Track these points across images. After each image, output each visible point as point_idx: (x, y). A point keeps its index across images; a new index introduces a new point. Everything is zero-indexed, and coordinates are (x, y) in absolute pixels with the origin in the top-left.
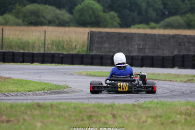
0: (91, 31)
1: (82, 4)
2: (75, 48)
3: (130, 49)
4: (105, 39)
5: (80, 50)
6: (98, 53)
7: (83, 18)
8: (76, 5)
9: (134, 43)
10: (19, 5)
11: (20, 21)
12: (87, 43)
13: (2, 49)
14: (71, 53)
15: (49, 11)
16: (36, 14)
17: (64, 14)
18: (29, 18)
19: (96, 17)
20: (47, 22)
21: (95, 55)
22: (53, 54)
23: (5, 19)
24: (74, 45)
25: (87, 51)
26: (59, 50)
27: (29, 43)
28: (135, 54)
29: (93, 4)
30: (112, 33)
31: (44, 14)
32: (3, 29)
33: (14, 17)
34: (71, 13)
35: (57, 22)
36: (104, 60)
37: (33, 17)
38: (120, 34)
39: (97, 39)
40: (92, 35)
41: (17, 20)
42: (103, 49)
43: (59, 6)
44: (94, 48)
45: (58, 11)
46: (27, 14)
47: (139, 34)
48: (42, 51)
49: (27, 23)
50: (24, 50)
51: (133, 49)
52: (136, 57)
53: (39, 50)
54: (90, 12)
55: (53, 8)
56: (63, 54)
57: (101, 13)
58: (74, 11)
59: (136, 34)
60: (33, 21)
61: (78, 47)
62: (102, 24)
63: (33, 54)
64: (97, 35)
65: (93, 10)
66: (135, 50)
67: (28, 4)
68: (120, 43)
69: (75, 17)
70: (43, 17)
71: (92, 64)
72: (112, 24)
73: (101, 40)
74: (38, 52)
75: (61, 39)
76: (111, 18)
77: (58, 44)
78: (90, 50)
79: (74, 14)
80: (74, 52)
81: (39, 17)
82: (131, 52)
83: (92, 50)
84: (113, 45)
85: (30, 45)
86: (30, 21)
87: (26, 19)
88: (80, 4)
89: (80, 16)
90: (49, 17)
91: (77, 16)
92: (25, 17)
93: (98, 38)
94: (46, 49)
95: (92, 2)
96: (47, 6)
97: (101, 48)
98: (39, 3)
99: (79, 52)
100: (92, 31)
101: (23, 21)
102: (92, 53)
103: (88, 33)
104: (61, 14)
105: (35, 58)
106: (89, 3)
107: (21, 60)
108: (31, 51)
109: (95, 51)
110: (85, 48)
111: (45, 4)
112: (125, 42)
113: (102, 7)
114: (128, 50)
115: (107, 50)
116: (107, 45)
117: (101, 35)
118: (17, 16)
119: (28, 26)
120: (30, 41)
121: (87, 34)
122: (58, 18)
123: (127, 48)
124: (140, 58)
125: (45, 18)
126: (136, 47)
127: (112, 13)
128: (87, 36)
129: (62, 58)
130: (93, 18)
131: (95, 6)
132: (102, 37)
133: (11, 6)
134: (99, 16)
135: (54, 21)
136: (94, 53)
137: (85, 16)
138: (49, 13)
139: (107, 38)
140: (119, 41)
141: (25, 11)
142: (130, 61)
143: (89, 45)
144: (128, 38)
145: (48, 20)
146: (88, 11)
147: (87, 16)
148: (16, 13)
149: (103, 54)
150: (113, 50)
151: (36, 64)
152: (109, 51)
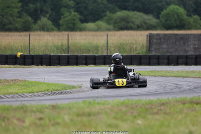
0: (149, 34)
1: (168, 9)
3: (187, 49)
4: (163, 40)
5: (140, 52)
6: (156, 54)
7: (169, 22)
8: (162, 10)
9: (190, 43)
10: (110, 12)
11: (111, 27)
12: (146, 44)
13: (68, 53)
14: (132, 54)
15: (137, 17)
18: (119, 24)
19: (181, 20)
20: (136, 27)
23: (97, 26)
24: (135, 46)
25: (147, 52)
27: (98, 47)
29: (178, 9)
30: (170, 34)
31: (133, 20)
32: (68, 35)
33: (106, 24)
34: (158, 17)
35: (145, 27)
36: (160, 60)
37: (123, 23)
38: (176, 35)
39: (155, 41)
40: (150, 37)
41: (108, 26)
42: (161, 50)
43: (146, 11)
44: (153, 49)
45: (146, 17)
46: (118, 20)
47: (194, 34)
48: (105, 54)
49: (117, 29)
51: (189, 49)
52: (190, 56)
53: (103, 52)
54: (175, 16)
55: (141, 14)
57: (185, 17)
58: (160, 16)
59: (191, 34)
60: (123, 27)
61: (137, 49)
63: (95, 56)
64: (156, 37)
65: (178, 15)
66: (191, 50)
68: (177, 43)
69: (161, 22)
70: (132, 22)
71: (149, 64)
73: (159, 41)
76: (194, 22)
78: (149, 50)
79: (161, 18)
80: (135, 53)
81: (128, 22)
82: (187, 52)
83: (151, 51)
84: (171, 46)
85: (99, 49)
86: (120, 27)
87: (116, 25)
88: (166, 10)
89: (166, 20)
90: (137, 22)
91: (163, 20)
92: (115, 23)
93: (157, 39)
94: (109, 51)
95: (177, 7)
96: (136, 12)
97: (159, 49)
98: (129, 10)
100: (151, 34)
101: (114, 26)
102: (151, 54)
103: (147, 35)
104: (149, 19)
106: (174, 8)
109: (154, 52)
110: (145, 50)
111: (134, 10)
112: (182, 42)
113: (186, 12)
114: (185, 50)
115: (165, 50)
116: (165, 46)
117: (159, 37)
118: (108, 22)
122: (145, 23)
123: (184, 48)
124: (194, 57)
125: (134, 24)
126: (192, 47)
127: (196, 17)
128: (145, 38)
130: (178, 22)
131: (180, 11)
132: (160, 39)
133: (104, 14)
134: (183, 20)
135: (142, 26)
136: (153, 54)
137: (170, 20)
138: (138, 19)
139: (164, 39)
140: (176, 42)
141: (116, 18)
142: (185, 60)
143: (148, 47)
144: (184, 38)
145: (137, 25)
146: (173, 16)
147: (172, 20)
148: (107, 20)
149: (159, 54)
150: (171, 50)
151: (91, 66)
152: (167, 52)
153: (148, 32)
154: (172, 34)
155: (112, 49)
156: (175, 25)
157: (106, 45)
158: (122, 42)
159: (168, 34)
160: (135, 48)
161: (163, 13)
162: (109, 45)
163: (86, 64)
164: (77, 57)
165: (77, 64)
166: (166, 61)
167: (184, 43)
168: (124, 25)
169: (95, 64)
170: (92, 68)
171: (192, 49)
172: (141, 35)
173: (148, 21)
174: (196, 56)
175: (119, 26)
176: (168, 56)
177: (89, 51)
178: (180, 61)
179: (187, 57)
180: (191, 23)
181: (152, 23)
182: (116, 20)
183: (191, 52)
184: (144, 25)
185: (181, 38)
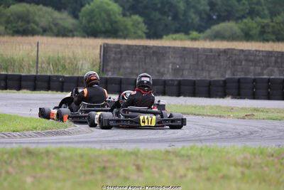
0: (104, 44)
1: (92, 4)
3: (162, 70)
4: (125, 55)
6: (115, 76)
8: (82, 6)
9: (167, 61)
12: (99, 60)
14: (76, 75)
15: (44, 14)
16: (24, 18)
17: (65, 19)
18: (14, 25)
19: (113, 23)
20: (41, 30)
21: (110, 78)
22: (50, 77)
24: (81, 63)
25: (99, 73)
26: (58, 71)
27: (14, 61)
28: (168, 77)
29: (108, 5)
30: (136, 46)
31: (37, 19)
34: (76, 17)
35: (55, 31)
37: (20, 23)
38: (147, 47)
39: (113, 55)
40: (106, 49)
42: (122, 71)
44: (109, 68)
45: (56, 14)
46: (12, 18)
48: (33, 73)
49: (11, 32)
50: (7, 71)
51: (166, 70)
52: (170, 82)
53: (30, 70)
54: (104, 15)
55: (49, 9)
56: (64, 77)
57: (120, 18)
58: (80, 14)
59: (170, 47)
60: (21, 29)
61: (84, 67)
62: (120, 34)
64: (115, 50)
65: (108, 13)
66: (168, 71)
67: (14, 4)
68: (147, 60)
69: (81, 23)
70: (35, 23)
72: (135, 33)
73: (119, 56)
74: (27, 74)
75: (60, 55)
76: (133, 25)
77: (57, 62)
78: (103, 70)
79: (80, 18)
80: (81, 74)
81: (28, 22)
82: (162, 74)
83: (106, 71)
84: (137, 65)
85: (16, 64)
86: (14, 29)
87: (9, 26)
88: (89, 4)
89: (89, 22)
90: (44, 23)
91: (84, 21)
92: (8, 22)
93: (115, 53)
94: (39, 69)
96: (41, 6)
97: (119, 69)
98: (30, 3)
100: (107, 44)
101: (6, 28)
102: (106, 76)
103: (101, 46)
104: (61, 19)
105: (23, 83)
107: (3, 85)
108: (17, 73)
109: (110, 73)
110: (96, 68)
111: (38, 3)
112: (155, 59)
113: (121, 9)
114: (159, 72)
115: (129, 71)
116: (127, 64)
117: (119, 50)
119: (13, 35)
120: (15, 58)
121: (99, 48)
122: (56, 25)
123: (158, 68)
124: (176, 83)
125: (37, 25)
126: (170, 67)
127: (136, 17)
128: (97, 51)
129: (63, 82)
130: (107, 24)
131: (110, 7)
132: (121, 53)
134: (116, 22)
135: (50, 28)
136: (108, 76)
137: (95, 22)
138: (44, 17)
139: (128, 53)
140: (145, 59)
141: (9, 14)
142: (162, 87)
143: (101, 64)
144: (159, 53)
145: (42, 27)
146: (100, 14)
147: (98, 22)
149: (122, 77)
150: (137, 71)
151: (25, 91)
152: (132, 73)
154: (140, 46)
155: (45, 65)
156: (103, 29)
159: (133, 46)
160: (80, 65)
162: (40, 59)
167: (158, 60)
168: (21, 26)
171: (170, 71)
173: (62, 23)
174: (180, 81)
175: (15, 27)
179: (165, 83)
180: (129, 27)
181: (66, 25)
182: (9, 17)
183: (168, 76)
184: (53, 27)
185: (154, 52)
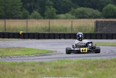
1: (107, 7)
2: (88, 30)
4: (104, 25)
7: (107, 14)
8: (104, 7)
10: (73, 8)
11: (74, 17)
14: (86, 32)
16: (82, 12)
17: (97, 12)
18: (79, 15)
19: (114, 13)
20: (88, 17)
23: (66, 16)
24: (88, 28)
25: (95, 31)
29: (113, 7)
30: (108, 21)
31: (87, 13)
32: (49, 21)
34: (101, 11)
35: (94, 17)
36: (102, 36)
37: (81, 15)
38: (112, 21)
39: (99, 25)
40: (97, 23)
41: (72, 17)
43: (94, 8)
44: (98, 30)
45: (94, 11)
46: (78, 13)
49: (78, 18)
54: (111, 10)
55: (91, 9)
58: (103, 10)
60: (81, 17)
61: (89, 29)
63: (65, 34)
64: (100, 23)
65: (113, 10)
67: (78, 8)
68: (112, 26)
69: (103, 14)
71: (96, 38)
73: (102, 25)
74: (69, 33)
78: (96, 31)
80: (88, 32)
81: (84, 14)
83: (97, 31)
84: (108, 28)
87: (77, 16)
88: (106, 7)
89: (106, 13)
90: (89, 14)
91: (104, 13)
92: (76, 14)
93: (100, 24)
94: (73, 31)
95: (112, 5)
96: (88, 8)
97: (102, 30)
98: (84, 7)
99: (90, 32)
100: (97, 21)
101: (76, 17)
102: (97, 33)
103: (95, 22)
104: (96, 12)
106: (110, 6)
109: (99, 32)
110: (93, 30)
111: (87, 7)
112: (115, 26)
115: (105, 30)
116: (105, 28)
117: (101, 23)
118: (72, 14)
122: (94, 15)
125: (87, 15)
132: (102, 24)
133: (70, 9)
138: (89, 12)
139: (105, 24)
141: (77, 11)
143: (95, 28)
146: (110, 10)
147: (109, 13)
148: (72, 13)
149: (102, 33)
150: (108, 30)
152: (107, 31)
153: (95, 20)
155: (75, 30)
157: (71, 27)
158: (80, 26)
159: (107, 21)
160: (88, 29)
161: (104, 9)
162: (73, 27)
163: (60, 38)
164: (54, 34)
165: (54, 38)
166: (106, 37)
169: (65, 38)
170: (63, 40)
172: (91, 22)
173: (96, 14)
176: (107, 34)
177: (61, 31)
178: (114, 37)
181: (98, 15)
184: (93, 16)
185: (114, 23)
